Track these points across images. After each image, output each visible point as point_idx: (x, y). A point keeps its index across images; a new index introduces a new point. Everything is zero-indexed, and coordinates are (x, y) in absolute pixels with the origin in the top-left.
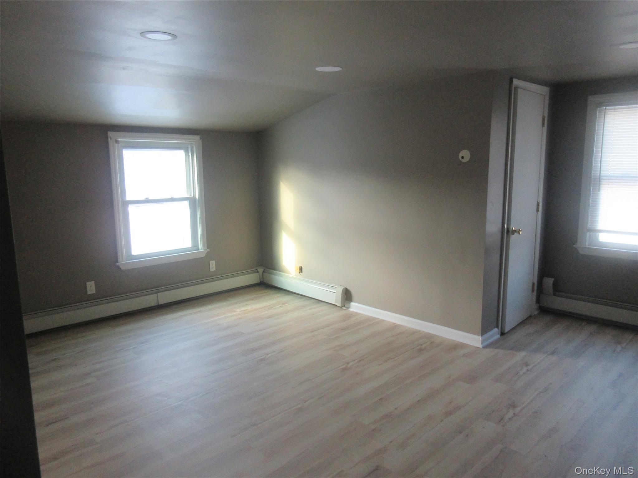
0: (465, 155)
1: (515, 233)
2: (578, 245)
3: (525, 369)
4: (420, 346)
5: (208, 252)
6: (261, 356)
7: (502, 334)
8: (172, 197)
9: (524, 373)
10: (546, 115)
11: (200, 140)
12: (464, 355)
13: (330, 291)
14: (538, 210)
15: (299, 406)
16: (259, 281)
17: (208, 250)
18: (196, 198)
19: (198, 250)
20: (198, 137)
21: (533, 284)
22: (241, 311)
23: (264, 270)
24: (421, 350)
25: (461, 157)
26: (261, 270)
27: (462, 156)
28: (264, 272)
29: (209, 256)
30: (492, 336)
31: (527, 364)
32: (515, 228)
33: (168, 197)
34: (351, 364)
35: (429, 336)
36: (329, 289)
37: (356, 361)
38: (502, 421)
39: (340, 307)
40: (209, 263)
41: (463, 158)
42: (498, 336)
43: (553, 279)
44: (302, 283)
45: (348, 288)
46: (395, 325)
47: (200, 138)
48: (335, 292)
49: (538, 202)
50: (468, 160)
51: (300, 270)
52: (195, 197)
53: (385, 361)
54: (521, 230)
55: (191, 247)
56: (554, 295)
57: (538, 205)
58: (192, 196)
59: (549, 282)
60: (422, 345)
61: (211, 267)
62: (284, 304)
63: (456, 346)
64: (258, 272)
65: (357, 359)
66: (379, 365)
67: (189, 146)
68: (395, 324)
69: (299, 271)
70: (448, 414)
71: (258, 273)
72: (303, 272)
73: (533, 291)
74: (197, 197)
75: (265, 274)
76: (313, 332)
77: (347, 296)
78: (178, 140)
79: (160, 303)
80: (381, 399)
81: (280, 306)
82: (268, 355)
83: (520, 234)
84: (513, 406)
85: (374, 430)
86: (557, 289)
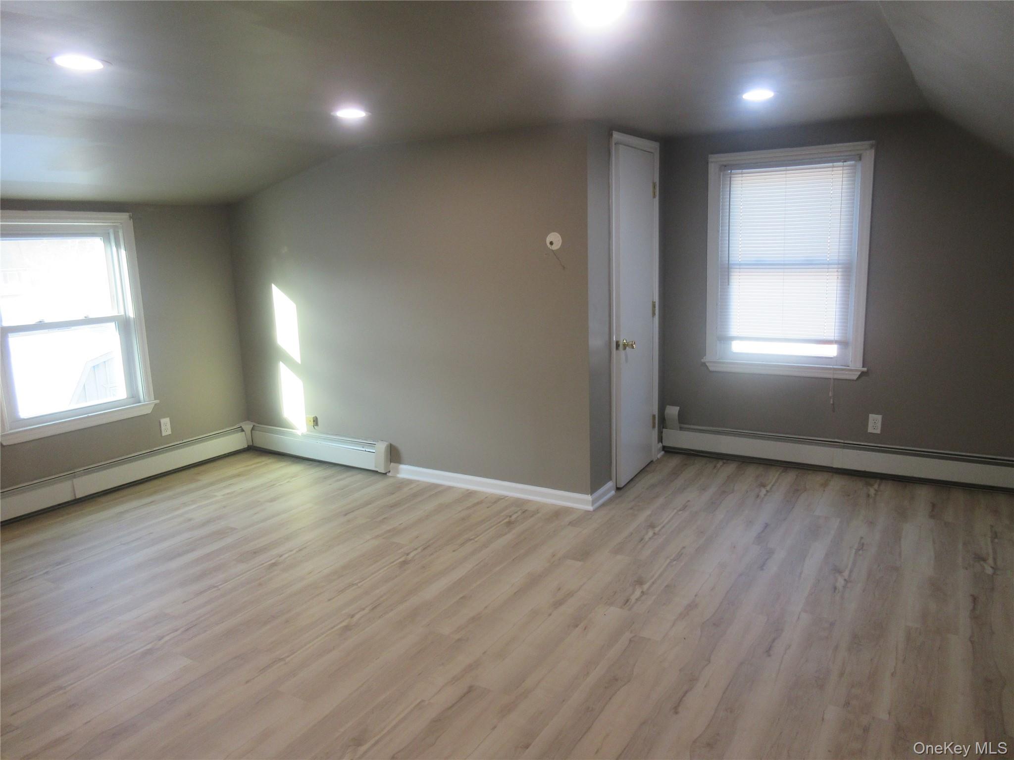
0: (555, 240)
1: (627, 348)
2: (708, 358)
3: (650, 534)
4: (508, 518)
5: (156, 405)
6: (271, 560)
7: (618, 489)
8: (85, 317)
9: (650, 539)
10: (657, 180)
11: (130, 219)
12: (571, 523)
13: (365, 451)
14: (654, 314)
15: (344, 624)
16: (246, 446)
17: (157, 401)
18: (129, 317)
19: (140, 402)
20: (125, 216)
21: (654, 416)
22: (224, 495)
23: (254, 426)
24: (509, 523)
25: (549, 242)
26: (247, 426)
27: (551, 241)
28: (253, 429)
29: (159, 411)
30: (604, 494)
31: (652, 526)
32: (626, 340)
33: (81, 317)
34: (412, 555)
35: (519, 503)
36: (363, 448)
37: (419, 550)
38: (628, 604)
39: (384, 474)
40: (160, 423)
41: (551, 243)
42: (613, 492)
43: (678, 408)
44: (318, 442)
45: (394, 444)
46: (469, 492)
47: (130, 217)
48: (374, 451)
49: (653, 302)
50: (558, 247)
51: (315, 422)
52: (127, 314)
53: (462, 545)
54: (634, 343)
55: (127, 398)
56: (681, 429)
57: (654, 306)
58: (122, 313)
59: (673, 411)
60: (510, 517)
61: (163, 428)
62: (293, 477)
63: (558, 513)
64: (243, 430)
65: (420, 547)
66: (454, 551)
67: (111, 231)
68: (468, 490)
69: (313, 425)
70: (558, 604)
71: (244, 433)
72: (319, 423)
73: (654, 427)
74: (131, 314)
75: (256, 433)
76: (346, 515)
77: (394, 455)
78: (94, 221)
79: (78, 496)
80: (463, 598)
81: (287, 480)
82: (281, 556)
83: (633, 348)
84: (640, 582)
85: (459, 640)
86: (684, 420)
